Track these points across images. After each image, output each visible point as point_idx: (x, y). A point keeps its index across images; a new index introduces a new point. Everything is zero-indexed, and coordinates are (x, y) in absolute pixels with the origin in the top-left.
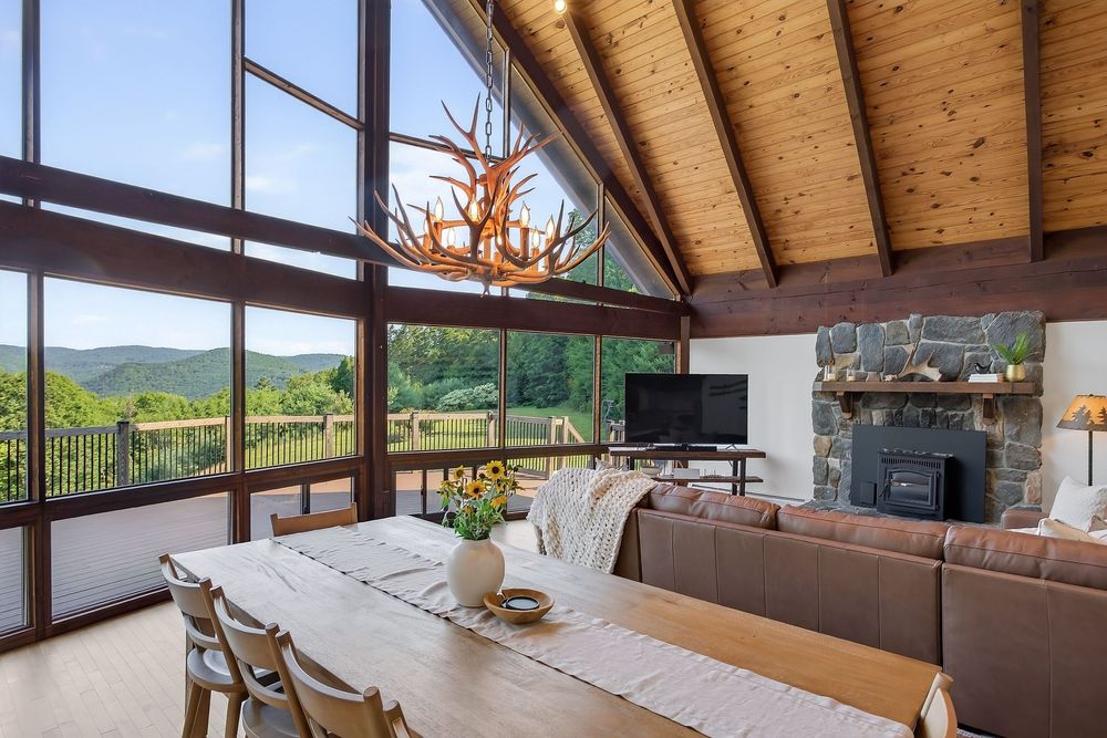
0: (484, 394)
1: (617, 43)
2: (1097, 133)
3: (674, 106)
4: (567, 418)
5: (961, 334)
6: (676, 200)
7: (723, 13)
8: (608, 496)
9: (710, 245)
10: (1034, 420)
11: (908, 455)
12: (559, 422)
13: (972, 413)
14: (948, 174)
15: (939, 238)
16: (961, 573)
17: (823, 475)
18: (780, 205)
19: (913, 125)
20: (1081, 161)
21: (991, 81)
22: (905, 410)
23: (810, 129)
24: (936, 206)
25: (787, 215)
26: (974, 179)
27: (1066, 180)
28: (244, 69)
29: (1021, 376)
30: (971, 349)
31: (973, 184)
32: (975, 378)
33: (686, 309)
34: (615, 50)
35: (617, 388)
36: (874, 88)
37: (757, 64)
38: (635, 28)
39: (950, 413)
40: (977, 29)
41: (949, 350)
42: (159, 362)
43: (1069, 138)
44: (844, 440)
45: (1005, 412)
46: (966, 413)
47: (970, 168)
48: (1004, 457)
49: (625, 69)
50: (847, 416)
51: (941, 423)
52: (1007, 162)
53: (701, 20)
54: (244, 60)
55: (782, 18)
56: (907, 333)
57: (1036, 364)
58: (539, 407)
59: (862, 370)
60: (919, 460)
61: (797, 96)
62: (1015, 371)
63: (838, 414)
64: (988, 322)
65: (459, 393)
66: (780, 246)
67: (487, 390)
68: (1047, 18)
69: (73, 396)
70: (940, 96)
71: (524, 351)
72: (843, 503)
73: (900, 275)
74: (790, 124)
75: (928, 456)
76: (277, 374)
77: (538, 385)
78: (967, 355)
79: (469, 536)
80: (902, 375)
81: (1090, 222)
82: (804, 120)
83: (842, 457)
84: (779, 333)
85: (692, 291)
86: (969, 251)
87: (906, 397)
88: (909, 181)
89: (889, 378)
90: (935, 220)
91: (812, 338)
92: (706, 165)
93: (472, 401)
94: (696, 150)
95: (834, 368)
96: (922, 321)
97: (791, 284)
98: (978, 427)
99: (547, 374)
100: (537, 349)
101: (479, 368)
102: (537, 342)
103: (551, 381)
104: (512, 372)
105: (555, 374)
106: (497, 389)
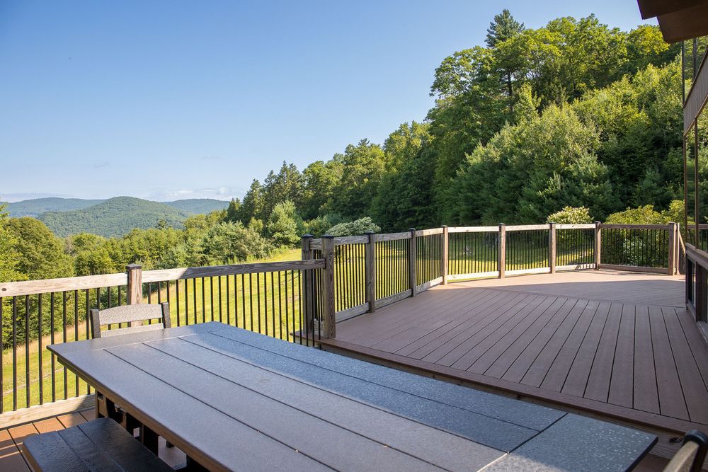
0: (363, 226)
42: (70, 210)
65: (341, 226)
67: (365, 222)
71: (393, 188)
99: (416, 208)
100: (406, 186)
101: (351, 204)
102: (405, 180)
103: (419, 214)
104: (383, 207)
105: (423, 208)
106: (372, 222)
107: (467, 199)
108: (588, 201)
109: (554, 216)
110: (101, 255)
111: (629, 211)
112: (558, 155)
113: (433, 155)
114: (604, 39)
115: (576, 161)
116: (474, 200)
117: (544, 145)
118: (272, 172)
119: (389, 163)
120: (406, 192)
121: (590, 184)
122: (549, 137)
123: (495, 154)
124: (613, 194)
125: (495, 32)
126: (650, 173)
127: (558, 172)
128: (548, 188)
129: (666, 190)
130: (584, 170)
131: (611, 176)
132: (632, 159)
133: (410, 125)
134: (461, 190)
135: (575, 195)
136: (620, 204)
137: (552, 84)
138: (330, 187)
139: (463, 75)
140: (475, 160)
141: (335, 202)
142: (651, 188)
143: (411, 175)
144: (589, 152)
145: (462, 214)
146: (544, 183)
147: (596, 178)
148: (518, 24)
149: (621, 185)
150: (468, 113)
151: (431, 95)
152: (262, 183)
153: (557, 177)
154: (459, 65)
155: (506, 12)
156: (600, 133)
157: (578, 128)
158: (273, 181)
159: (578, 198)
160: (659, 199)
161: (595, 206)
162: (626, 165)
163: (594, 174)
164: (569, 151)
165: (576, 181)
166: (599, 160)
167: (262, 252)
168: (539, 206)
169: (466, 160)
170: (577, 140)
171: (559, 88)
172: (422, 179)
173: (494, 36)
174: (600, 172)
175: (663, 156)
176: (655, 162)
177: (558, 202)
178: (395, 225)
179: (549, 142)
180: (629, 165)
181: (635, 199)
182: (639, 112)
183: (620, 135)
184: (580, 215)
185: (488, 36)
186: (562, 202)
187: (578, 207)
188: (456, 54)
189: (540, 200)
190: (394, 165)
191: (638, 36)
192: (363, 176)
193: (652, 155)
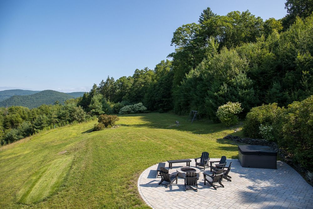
0: (138, 107)
35: (197, 105)
42: (25, 95)
58: (160, 113)
65: (128, 107)
67: (139, 105)
71: (154, 90)
77: (160, 103)
93: (133, 110)
99: (164, 99)
100: (159, 89)
101: (136, 96)
102: (159, 86)
103: (165, 102)
104: (149, 98)
105: (167, 99)
106: (143, 105)
107: (185, 95)
108: (241, 99)
109: (222, 107)
110: (17, 117)
111: (263, 106)
112: (227, 74)
113: (173, 75)
114: (253, 21)
115: (236, 77)
116: (188, 96)
117: (219, 69)
118: (103, 81)
119: (154, 78)
120: (159, 92)
121: (242, 90)
122: (222, 64)
123: (198, 74)
124: (255, 96)
125: (203, 17)
126: (276, 85)
127: (226, 83)
128: (220, 91)
129: (284, 94)
130: (239, 82)
131: (254, 86)
132: (266, 77)
133: (165, 61)
134: (182, 91)
135: (234, 96)
136: (258, 101)
137: (228, 42)
138: (128, 88)
139: (186, 36)
140: (189, 77)
141: (130, 95)
142: (276, 93)
143: (162, 83)
144: (243, 72)
145: (182, 103)
146: (218, 88)
147: (246, 86)
148: (214, 14)
149: (259, 91)
150: (188, 54)
151: (171, 45)
152: (98, 85)
153: (225, 85)
154: (184, 31)
155: (208, 9)
156: (249, 63)
157: (237, 60)
158: (103, 84)
159: (236, 97)
160: (280, 99)
161: (245, 102)
162: (262, 80)
163: (245, 84)
164: (232, 72)
165: (235, 87)
166: (248, 76)
167: (84, 118)
168: (215, 101)
169: (186, 77)
170: (237, 66)
171: (231, 43)
172: (167, 85)
173: (203, 19)
174: (248, 83)
175: (282, 75)
176: (278, 79)
177: (225, 99)
178: (154, 107)
179: (222, 67)
180: (264, 80)
181: (267, 98)
182: (270, 52)
183: (259, 64)
184: (236, 107)
185: (200, 19)
186: (227, 99)
187: (235, 102)
188: (183, 26)
189: (215, 98)
190: (156, 79)
191: (269, 23)
192: (142, 83)
193: (276, 75)
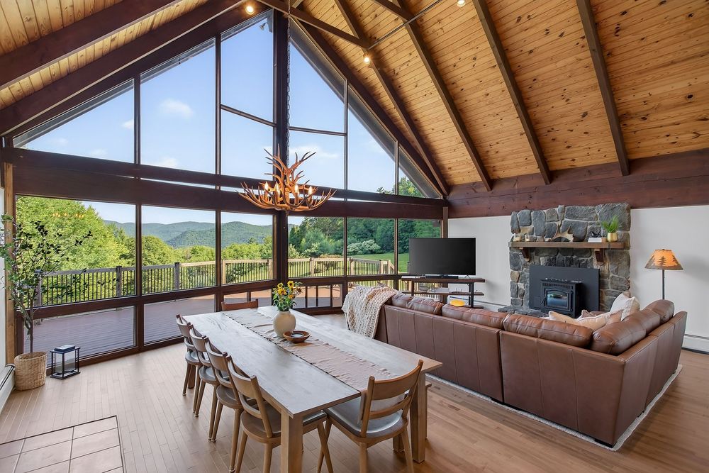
0: (368, 246)
1: (397, 74)
2: (646, 107)
3: (428, 102)
4: (390, 261)
5: (585, 216)
6: (436, 148)
7: (447, 57)
8: (373, 299)
9: (456, 170)
10: (625, 263)
11: (558, 282)
12: (385, 263)
13: (592, 259)
14: (572, 131)
15: (572, 163)
16: (508, 335)
17: (516, 292)
18: (488, 148)
19: (548, 107)
20: (640, 122)
21: (585, 84)
22: (557, 257)
23: (497, 111)
24: (569, 147)
25: (492, 154)
26: (586, 133)
27: (635, 132)
28: (220, 108)
29: (615, 239)
30: (591, 224)
31: (586, 136)
32: (591, 240)
33: (446, 203)
34: (397, 77)
36: (526, 89)
37: (466, 80)
38: (405, 67)
39: (581, 259)
40: (572, 59)
41: (578, 224)
42: (202, 230)
43: (632, 111)
44: (525, 273)
45: (610, 259)
46: (589, 259)
47: (582, 127)
48: (609, 283)
49: (403, 85)
50: (527, 260)
51: (576, 264)
52: (600, 123)
53: (435, 61)
54: (220, 105)
55: (475, 59)
56: (556, 215)
57: (626, 232)
59: (534, 236)
60: (562, 284)
61: (488, 94)
62: (612, 235)
63: (523, 260)
64: (599, 209)
65: (354, 245)
66: (492, 170)
67: (370, 243)
68: (607, 53)
69: (162, 248)
70: (560, 92)
71: (391, 221)
72: (526, 308)
73: (555, 183)
74: (487, 108)
75: (569, 282)
76: (259, 236)
78: (589, 227)
79: (281, 310)
80: (555, 238)
81: (653, 154)
82: (493, 106)
83: (525, 282)
84: (493, 216)
85: (449, 193)
86: (589, 170)
87: (558, 250)
88: (552, 135)
89: (547, 240)
90: (569, 155)
91: (509, 218)
92: (448, 130)
93: (362, 250)
94: (442, 123)
95: (519, 234)
96: (564, 209)
97: (498, 189)
98: (595, 267)
104: (384, 233)
106: (375, 242)
178: (391, 245)
